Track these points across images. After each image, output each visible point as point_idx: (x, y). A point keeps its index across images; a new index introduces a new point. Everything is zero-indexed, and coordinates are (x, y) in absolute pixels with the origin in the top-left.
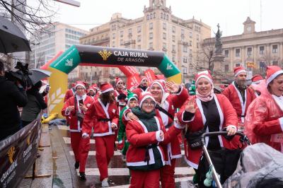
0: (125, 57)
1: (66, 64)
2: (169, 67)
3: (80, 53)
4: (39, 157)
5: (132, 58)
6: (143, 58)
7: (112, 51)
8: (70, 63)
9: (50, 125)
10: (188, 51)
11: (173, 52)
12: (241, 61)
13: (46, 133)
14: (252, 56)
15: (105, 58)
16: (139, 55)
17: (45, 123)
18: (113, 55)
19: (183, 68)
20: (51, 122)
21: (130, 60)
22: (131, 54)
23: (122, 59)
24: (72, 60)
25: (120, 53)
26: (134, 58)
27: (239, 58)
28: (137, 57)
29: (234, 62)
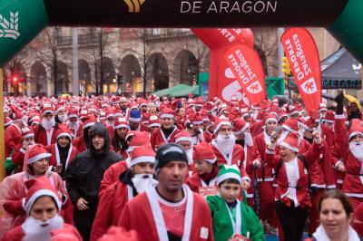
15: (133, 4)
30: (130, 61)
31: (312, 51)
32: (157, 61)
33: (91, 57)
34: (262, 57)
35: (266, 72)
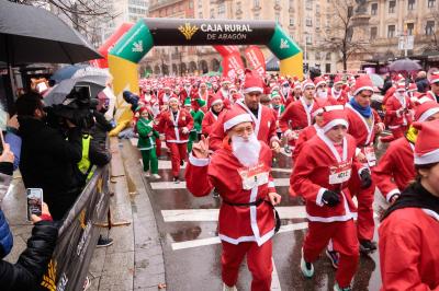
0: (218, 33)
1: (134, 50)
2: (284, 45)
3: (152, 31)
4: (112, 195)
5: (228, 33)
6: (244, 32)
7: (198, 25)
8: (139, 48)
9: (120, 138)
10: (314, 8)
11: (291, 10)
12: (397, 20)
13: (117, 152)
14: (414, 12)
15: (188, 35)
16: (239, 28)
17: (113, 136)
18: (199, 31)
19: (305, 36)
20: (121, 134)
21: (225, 36)
22: (227, 28)
23: (213, 36)
24: (141, 42)
25: (210, 28)
26: (231, 33)
27: (394, 16)
28: (236, 32)
29: (385, 23)
30: (193, 63)
31: (261, 59)
32: (203, 63)
33: (177, 62)
34: (244, 61)
35: (245, 66)
